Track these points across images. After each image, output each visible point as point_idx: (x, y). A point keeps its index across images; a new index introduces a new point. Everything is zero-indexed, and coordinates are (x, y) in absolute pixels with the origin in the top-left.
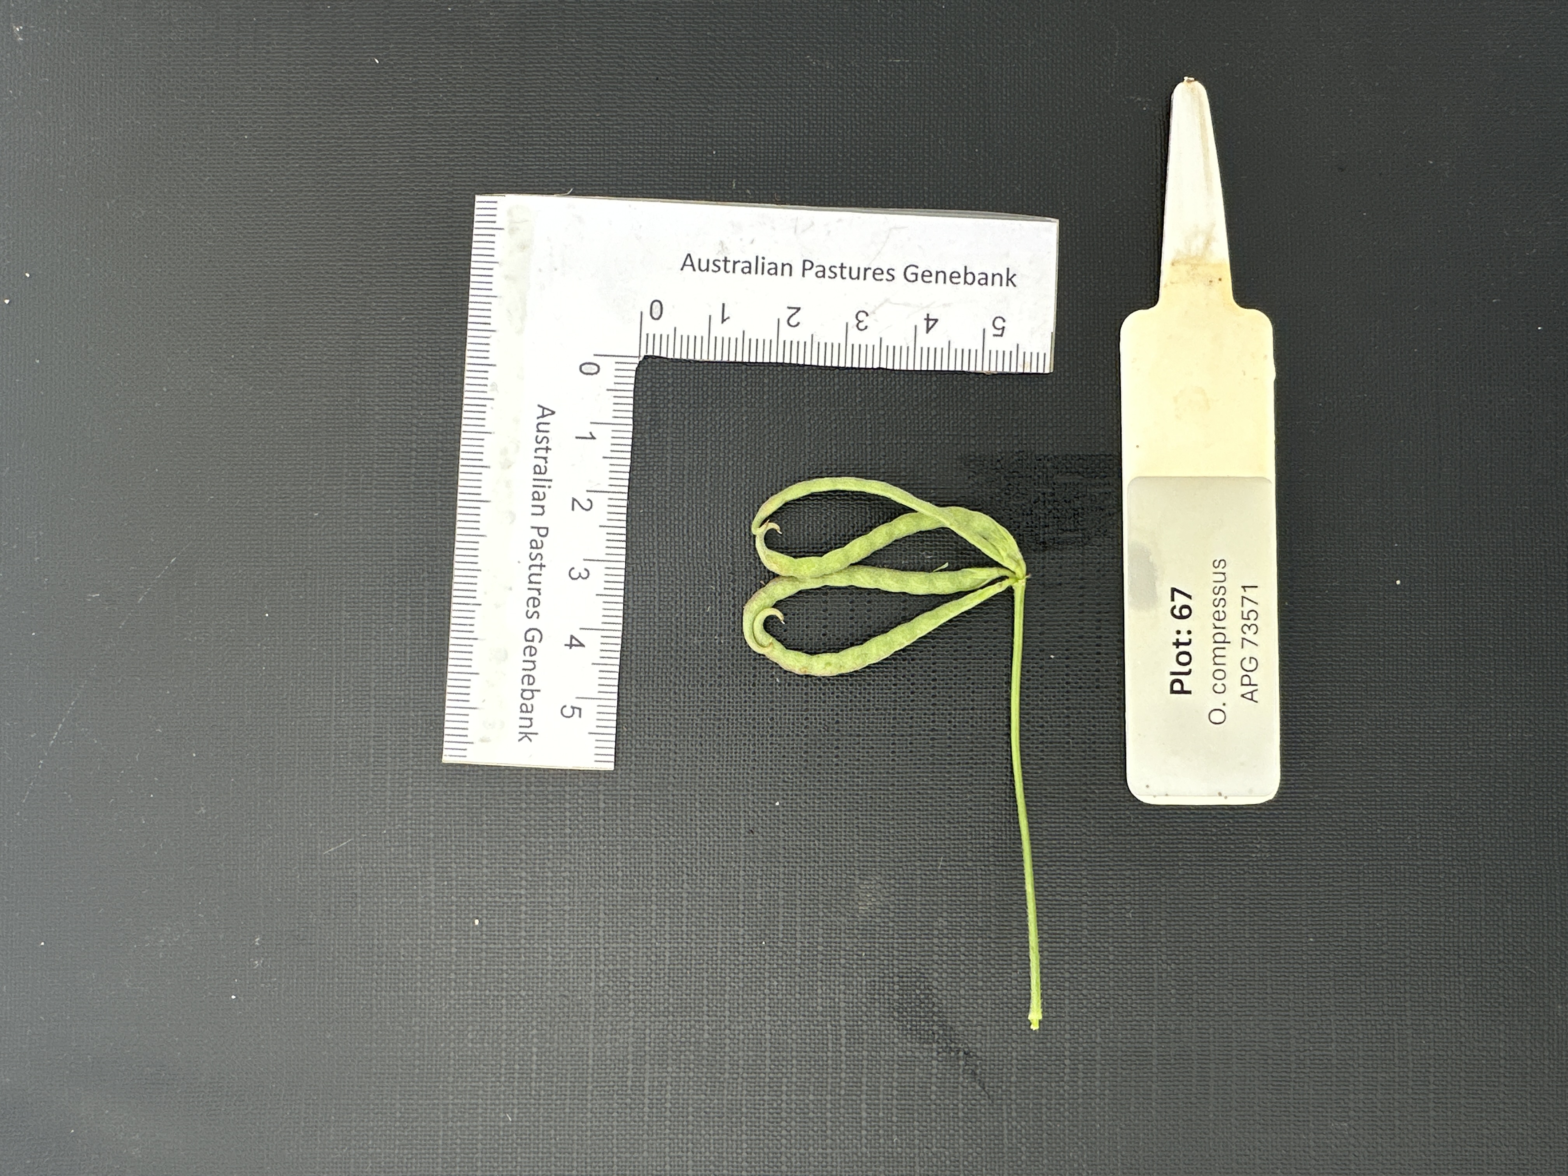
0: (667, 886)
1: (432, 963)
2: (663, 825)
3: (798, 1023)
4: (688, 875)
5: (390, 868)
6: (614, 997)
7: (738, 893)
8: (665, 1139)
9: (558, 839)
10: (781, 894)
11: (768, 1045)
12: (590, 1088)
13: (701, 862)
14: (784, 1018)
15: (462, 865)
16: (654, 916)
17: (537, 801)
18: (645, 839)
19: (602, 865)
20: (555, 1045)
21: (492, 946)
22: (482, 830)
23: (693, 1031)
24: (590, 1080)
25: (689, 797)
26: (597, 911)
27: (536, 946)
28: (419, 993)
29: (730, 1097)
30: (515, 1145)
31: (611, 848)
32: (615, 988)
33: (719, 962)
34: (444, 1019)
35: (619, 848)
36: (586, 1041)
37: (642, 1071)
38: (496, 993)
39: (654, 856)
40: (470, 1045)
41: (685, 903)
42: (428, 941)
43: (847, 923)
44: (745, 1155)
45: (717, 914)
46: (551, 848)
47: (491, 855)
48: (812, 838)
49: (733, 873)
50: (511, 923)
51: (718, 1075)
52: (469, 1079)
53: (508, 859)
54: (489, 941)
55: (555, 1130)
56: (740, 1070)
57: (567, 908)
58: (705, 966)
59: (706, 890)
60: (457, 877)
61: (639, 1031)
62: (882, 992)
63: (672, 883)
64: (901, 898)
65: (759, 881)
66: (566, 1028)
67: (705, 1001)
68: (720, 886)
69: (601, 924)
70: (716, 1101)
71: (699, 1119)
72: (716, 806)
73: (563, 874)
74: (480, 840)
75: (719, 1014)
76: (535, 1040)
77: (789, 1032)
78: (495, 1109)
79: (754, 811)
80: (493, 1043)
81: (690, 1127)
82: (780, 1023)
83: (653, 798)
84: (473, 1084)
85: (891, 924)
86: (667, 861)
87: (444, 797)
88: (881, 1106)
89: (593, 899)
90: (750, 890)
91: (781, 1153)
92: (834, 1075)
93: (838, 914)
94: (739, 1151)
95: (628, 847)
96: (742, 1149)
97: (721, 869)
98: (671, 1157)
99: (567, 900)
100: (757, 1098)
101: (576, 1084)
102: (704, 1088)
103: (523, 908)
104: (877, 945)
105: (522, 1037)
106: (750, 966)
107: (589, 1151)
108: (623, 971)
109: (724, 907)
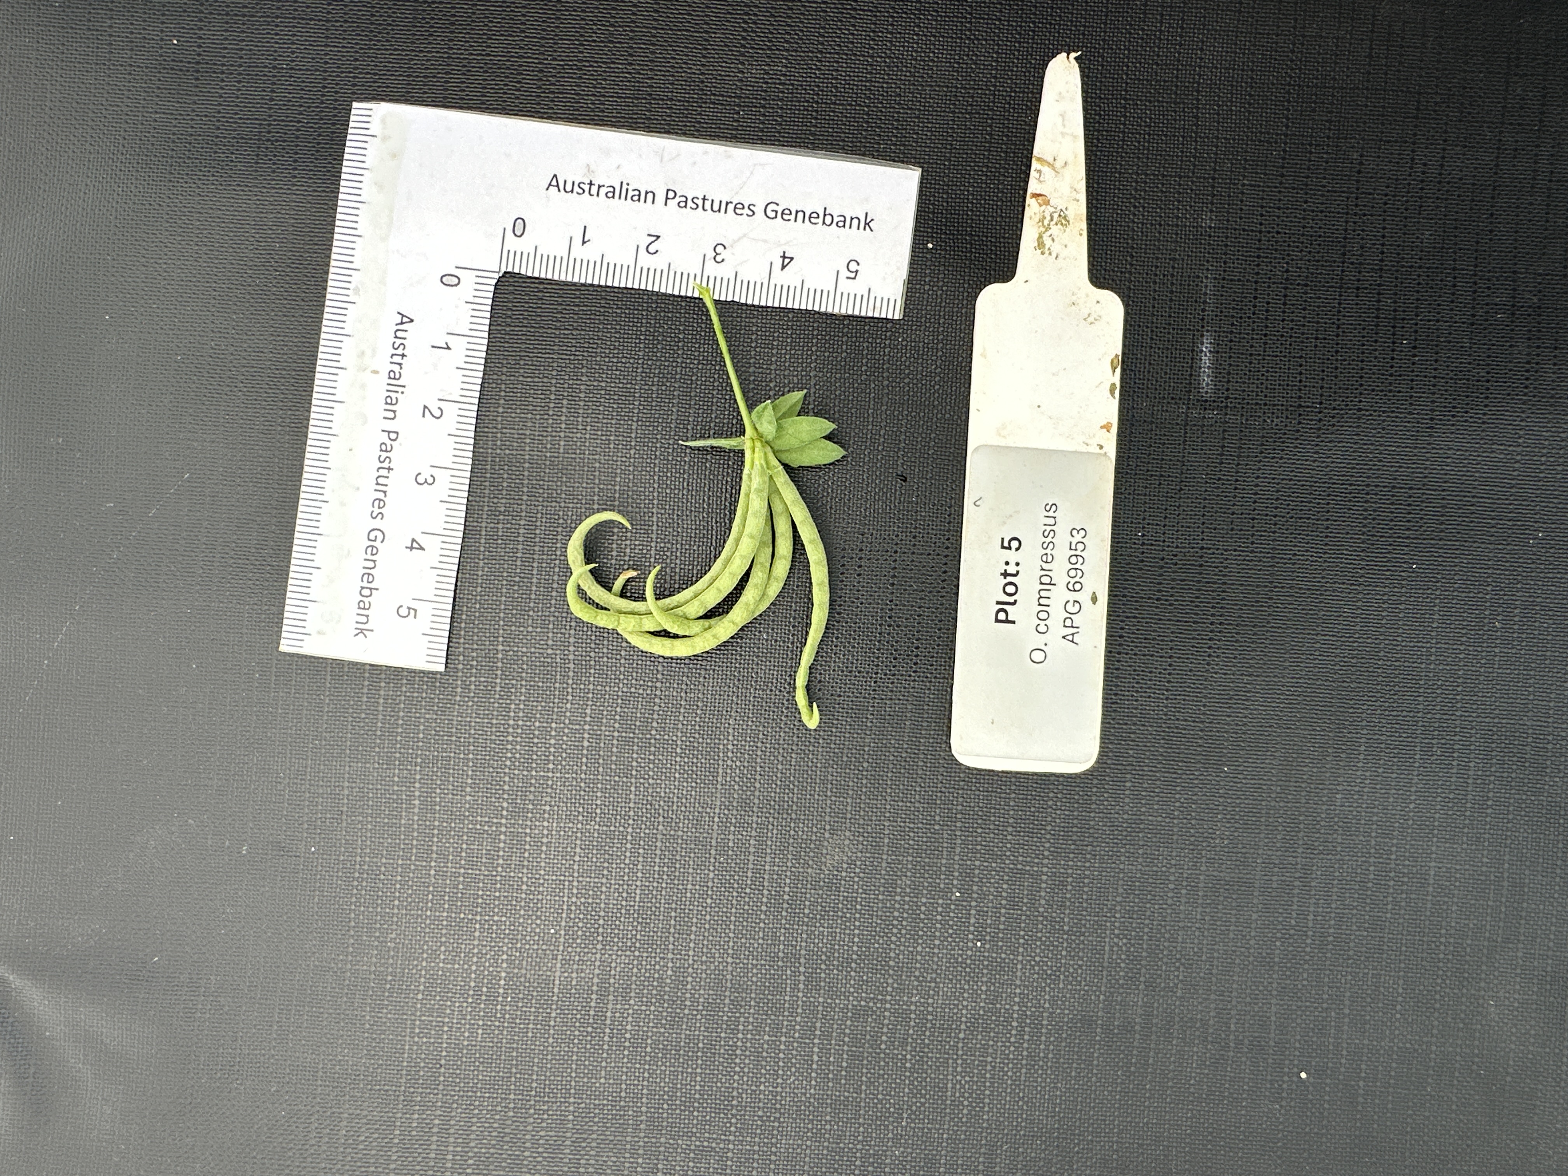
0: (643, 826)
1: (410, 883)
2: (644, 767)
3: (759, 967)
4: (664, 817)
5: (377, 789)
6: (584, 929)
7: (711, 838)
8: (622, 1067)
9: (542, 774)
10: (752, 842)
11: (729, 985)
12: (553, 1015)
13: (678, 806)
14: (745, 961)
15: (446, 791)
16: (628, 854)
17: (524, 736)
18: (625, 779)
19: (582, 801)
20: (524, 971)
21: (470, 871)
22: (468, 759)
23: (657, 967)
24: (554, 1007)
25: (670, 742)
26: (573, 846)
27: (512, 874)
28: (396, 911)
29: (688, 1032)
30: (477, 1064)
31: (591, 785)
32: (585, 921)
33: (688, 903)
34: (418, 938)
35: (599, 786)
36: (554, 969)
37: (606, 1001)
38: (470, 917)
39: (632, 796)
40: (441, 965)
41: (659, 844)
42: (408, 862)
43: (814, 875)
44: (698, 1088)
45: (690, 857)
46: (533, 781)
47: (475, 784)
48: (787, 791)
49: (707, 819)
50: (490, 850)
51: (678, 1011)
52: (438, 998)
53: (491, 789)
54: (467, 866)
55: (517, 1052)
56: (700, 1008)
57: (545, 840)
58: (674, 906)
59: (680, 833)
60: (440, 802)
61: (605, 964)
62: (842, 943)
63: (648, 823)
64: (868, 855)
65: (732, 828)
66: (535, 955)
67: (671, 939)
68: (694, 830)
69: (577, 858)
70: (674, 1035)
71: (657, 1051)
72: (696, 752)
73: (543, 807)
74: (465, 768)
75: (683, 952)
76: (505, 965)
77: (750, 975)
78: (460, 1028)
79: (733, 761)
80: (464, 964)
81: (648, 1058)
82: (741, 965)
83: (636, 740)
84: (441, 1003)
85: (856, 879)
86: (645, 802)
87: (434, 725)
88: (832, 1051)
89: (570, 834)
90: (723, 836)
91: (733, 1088)
92: (790, 1018)
93: (806, 866)
94: (693, 1083)
95: (608, 787)
96: (696, 1081)
97: (696, 814)
98: (626, 1085)
99: (545, 832)
100: (714, 1034)
101: (541, 1010)
102: (664, 1022)
103: (502, 837)
104: (841, 898)
105: (492, 961)
106: (717, 909)
107: (548, 1074)
108: (594, 905)
109: (696, 851)
